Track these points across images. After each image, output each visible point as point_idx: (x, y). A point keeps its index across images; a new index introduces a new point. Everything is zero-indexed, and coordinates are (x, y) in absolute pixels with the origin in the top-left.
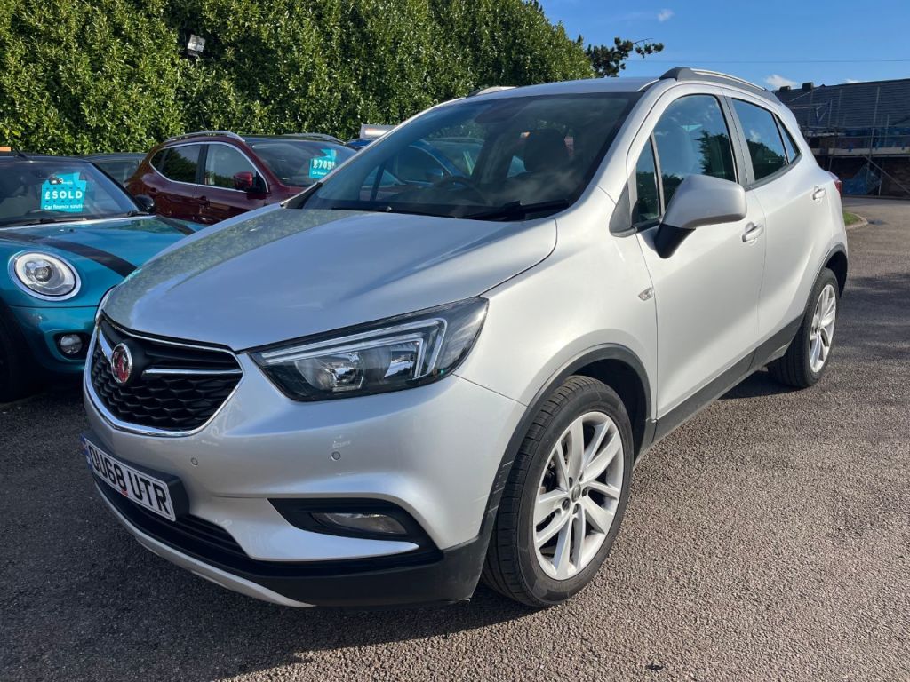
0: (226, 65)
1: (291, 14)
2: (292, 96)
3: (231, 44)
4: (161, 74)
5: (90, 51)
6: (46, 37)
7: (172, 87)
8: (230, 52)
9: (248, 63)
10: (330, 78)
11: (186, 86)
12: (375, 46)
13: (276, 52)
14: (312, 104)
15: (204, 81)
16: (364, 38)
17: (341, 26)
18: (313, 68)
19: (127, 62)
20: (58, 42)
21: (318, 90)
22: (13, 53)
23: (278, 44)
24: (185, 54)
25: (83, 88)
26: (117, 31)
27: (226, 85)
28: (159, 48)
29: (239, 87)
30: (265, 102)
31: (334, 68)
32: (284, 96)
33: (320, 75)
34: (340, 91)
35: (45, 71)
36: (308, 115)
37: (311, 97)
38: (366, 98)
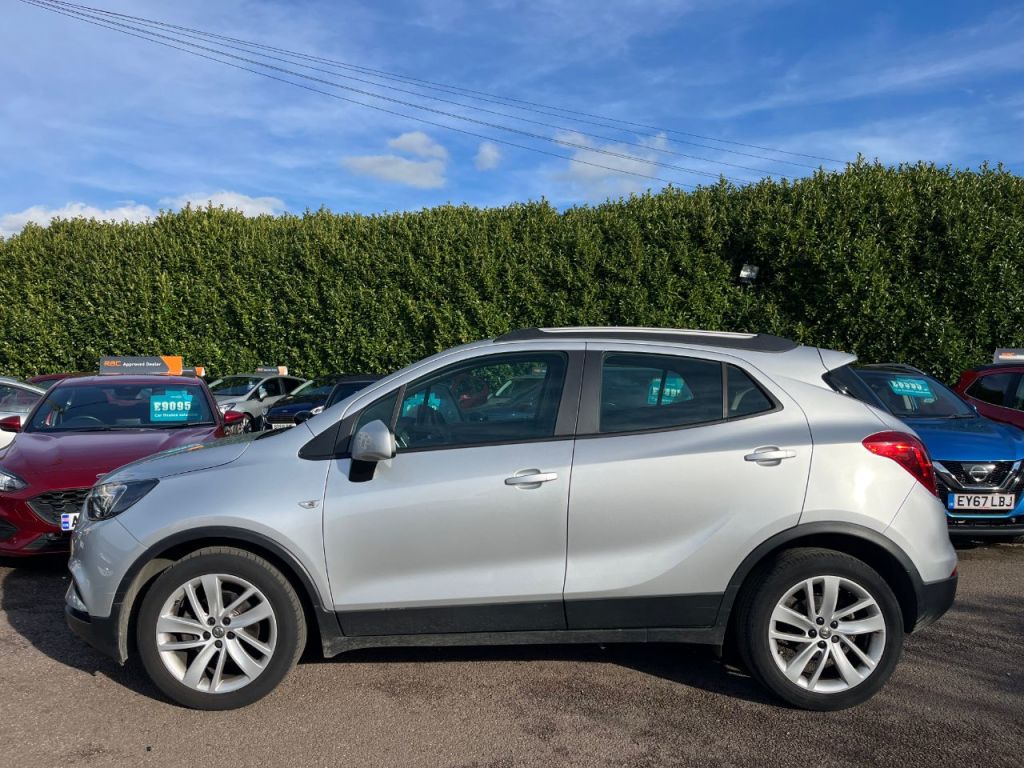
0: (775, 289)
1: (853, 234)
2: (841, 315)
3: (783, 269)
4: (709, 301)
5: (650, 287)
6: (615, 278)
7: (719, 313)
8: (780, 277)
9: (797, 287)
10: (890, 293)
11: (733, 311)
12: (957, 254)
13: (827, 272)
14: (864, 323)
15: (751, 305)
16: (944, 246)
17: (915, 238)
18: (869, 285)
19: (680, 294)
20: (624, 281)
21: (873, 308)
22: (590, 293)
23: (832, 265)
24: (738, 281)
25: (636, 319)
26: (676, 268)
27: (769, 308)
28: (712, 279)
29: (784, 309)
30: (810, 323)
31: (900, 283)
32: (833, 316)
33: (877, 291)
34: (903, 306)
35: (610, 305)
36: (859, 334)
37: (866, 316)
38: (940, 314)
